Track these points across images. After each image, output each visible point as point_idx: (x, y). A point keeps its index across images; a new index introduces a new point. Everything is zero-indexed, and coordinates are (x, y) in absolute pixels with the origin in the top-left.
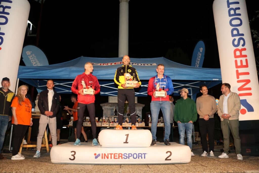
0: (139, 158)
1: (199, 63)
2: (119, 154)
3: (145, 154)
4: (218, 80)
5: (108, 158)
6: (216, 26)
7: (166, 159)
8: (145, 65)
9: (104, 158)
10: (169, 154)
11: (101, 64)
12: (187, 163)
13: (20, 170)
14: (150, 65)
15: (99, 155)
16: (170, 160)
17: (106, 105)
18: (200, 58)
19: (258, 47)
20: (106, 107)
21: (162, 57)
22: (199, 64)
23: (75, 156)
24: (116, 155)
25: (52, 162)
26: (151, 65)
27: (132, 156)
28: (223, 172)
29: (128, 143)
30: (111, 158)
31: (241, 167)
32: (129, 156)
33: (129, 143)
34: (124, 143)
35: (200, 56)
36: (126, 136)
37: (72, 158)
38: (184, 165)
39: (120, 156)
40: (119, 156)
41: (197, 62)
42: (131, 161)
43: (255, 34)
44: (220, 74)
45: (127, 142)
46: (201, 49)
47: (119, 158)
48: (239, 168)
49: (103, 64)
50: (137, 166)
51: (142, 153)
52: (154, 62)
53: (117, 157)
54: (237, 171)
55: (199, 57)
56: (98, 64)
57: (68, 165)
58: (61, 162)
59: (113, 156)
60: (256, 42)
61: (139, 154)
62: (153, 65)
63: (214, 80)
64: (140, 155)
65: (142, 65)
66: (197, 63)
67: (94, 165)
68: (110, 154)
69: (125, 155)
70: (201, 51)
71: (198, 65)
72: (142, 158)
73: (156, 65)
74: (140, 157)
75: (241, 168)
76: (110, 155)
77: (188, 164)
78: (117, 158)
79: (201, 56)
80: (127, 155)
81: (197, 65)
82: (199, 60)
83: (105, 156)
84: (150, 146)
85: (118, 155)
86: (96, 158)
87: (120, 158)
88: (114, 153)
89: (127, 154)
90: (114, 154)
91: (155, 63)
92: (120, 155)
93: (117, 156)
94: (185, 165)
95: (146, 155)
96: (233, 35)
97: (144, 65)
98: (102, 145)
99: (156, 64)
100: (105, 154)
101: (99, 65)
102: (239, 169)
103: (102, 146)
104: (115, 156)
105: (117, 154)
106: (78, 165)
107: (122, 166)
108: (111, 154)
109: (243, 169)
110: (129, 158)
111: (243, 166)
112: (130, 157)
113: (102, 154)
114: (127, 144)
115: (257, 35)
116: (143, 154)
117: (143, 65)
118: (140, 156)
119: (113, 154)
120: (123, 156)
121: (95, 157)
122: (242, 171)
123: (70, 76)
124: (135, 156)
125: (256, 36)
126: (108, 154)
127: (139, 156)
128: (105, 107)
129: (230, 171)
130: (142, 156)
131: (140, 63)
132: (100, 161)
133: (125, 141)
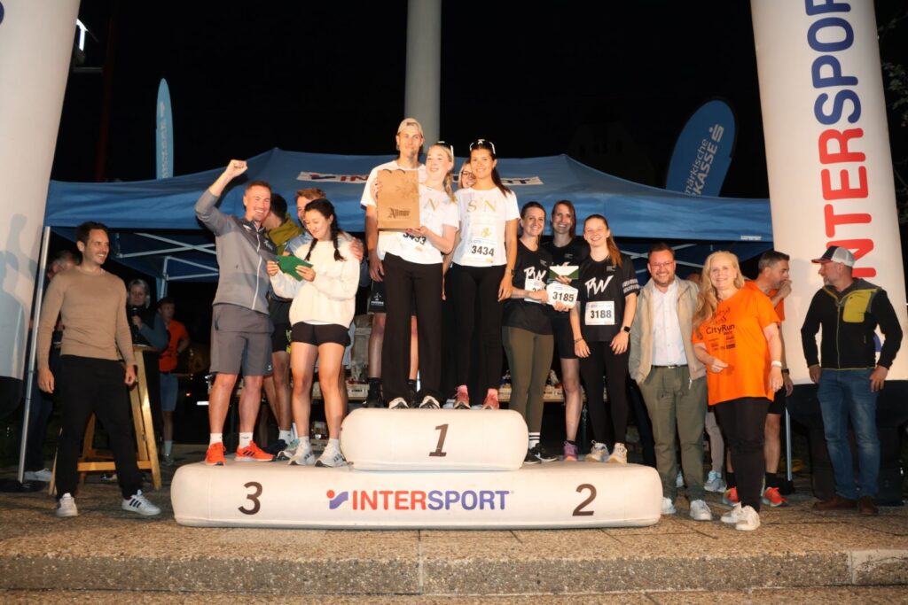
0: (482, 507)
1: (705, 179)
2: (414, 493)
3: (503, 493)
4: (757, 238)
5: (374, 506)
6: (757, 48)
7: (577, 512)
9: (363, 508)
10: (586, 493)
11: (344, 179)
12: (648, 527)
13: (70, 549)
14: (519, 184)
15: (344, 496)
16: (591, 513)
18: (707, 162)
19: (904, 125)
21: (563, 157)
22: (702, 182)
23: (259, 498)
24: (402, 496)
25: (178, 521)
26: (523, 182)
27: (460, 500)
28: (772, 555)
29: (444, 454)
30: (386, 507)
31: (832, 540)
32: (448, 501)
33: (447, 454)
34: (432, 454)
35: (711, 156)
36: (439, 431)
37: (250, 505)
38: (637, 531)
39: (418, 499)
40: (414, 501)
41: (695, 176)
42: (457, 516)
43: (897, 77)
44: (766, 217)
45: (443, 451)
46: (719, 132)
47: (413, 508)
48: (826, 541)
49: (353, 179)
50: (475, 533)
51: (494, 491)
52: (533, 174)
53: (408, 504)
54: (820, 551)
56: (334, 177)
57: (237, 531)
58: (210, 519)
59: (391, 499)
60: (899, 106)
61: (482, 493)
62: (528, 183)
63: (744, 238)
64: (487, 496)
67: (324, 532)
68: (381, 492)
69: (435, 496)
70: (716, 138)
71: (701, 187)
72: (492, 507)
73: (541, 183)
74: (487, 505)
75: (831, 543)
76: (381, 498)
77: (651, 530)
78: (407, 508)
79: (714, 156)
80: (443, 498)
81: (695, 186)
82: (703, 169)
83: (364, 500)
84: (521, 468)
85: (408, 497)
86: (334, 505)
87: (418, 505)
88: (394, 490)
89: (440, 494)
90: (398, 493)
91: (537, 178)
92: (418, 497)
93: (405, 500)
94: (642, 530)
95: (506, 496)
96: (818, 82)
98: (352, 463)
99: (541, 179)
100: (364, 494)
101: (338, 180)
102: (826, 545)
103: (355, 466)
104: (400, 500)
105: (406, 492)
106: (268, 531)
107: (423, 533)
108: (386, 493)
109: (838, 545)
110: (448, 508)
111: (841, 537)
112: (451, 505)
113: (355, 493)
114: (443, 458)
115: (901, 80)
116: (497, 492)
118: (487, 501)
119: (391, 492)
120: (428, 501)
121: (331, 502)
122: (837, 553)
124: (469, 500)
125: (899, 86)
126: (375, 493)
127: (483, 501)
129: (796, 550)
130: (494, 500)
132: (347, 516)
133: (434, 450)
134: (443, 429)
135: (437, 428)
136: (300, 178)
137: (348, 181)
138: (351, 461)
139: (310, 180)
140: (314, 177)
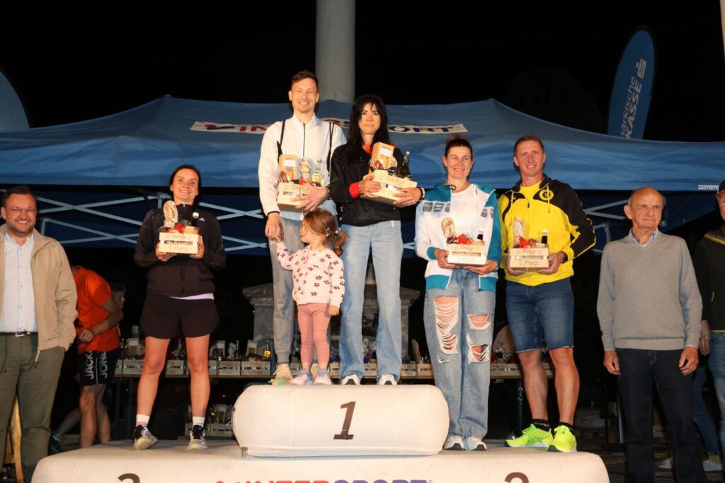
1: (634, 123)
8: (421, 132)
11: (244, 129)
14: (441, 132)
17: (265, 292)
18: (634, 104)
20: (264, 299)
21: (491, 101)
22: (632, 127)
26: (445, 130)
29: (351, 437)
33: (354, 437)
34: (337, 437)
35: (637, 95)
36: (345, 410)
41: (626, 120)
45: (350, 433)
46: (643, 67)
49: (254, 129)
51: (409, 479)
52: (457, 120)
55: (634, 100)
56: (233, 127)
62: (451, 131)
65: (407, 130)
66: (628, 124)
70: (640, 74)
71: (630, 133)
73: (466, 131)
79: (639, 95)
81: (626, 132)
82: (632, 111)
84: (440, 453)
88: (295, 480)
91: (462, 125)
97: (416, 130)
98: (246, 449)
99: (466, 126)
101: (237, 130)
103: (249, 452)
114: (349, 440)
116: (413, 482)
117: (412, 131)
123: (119, 175)
128: (262, 302)
131: (401, 124)
133: (339, 432)
134: (350, 407)
135: (343, 406)
136: (194, 128)
137: (248, 131)
138: (245, 446)
139: (206, 130)
140: (210, 127)
